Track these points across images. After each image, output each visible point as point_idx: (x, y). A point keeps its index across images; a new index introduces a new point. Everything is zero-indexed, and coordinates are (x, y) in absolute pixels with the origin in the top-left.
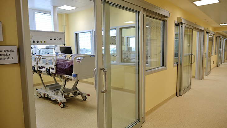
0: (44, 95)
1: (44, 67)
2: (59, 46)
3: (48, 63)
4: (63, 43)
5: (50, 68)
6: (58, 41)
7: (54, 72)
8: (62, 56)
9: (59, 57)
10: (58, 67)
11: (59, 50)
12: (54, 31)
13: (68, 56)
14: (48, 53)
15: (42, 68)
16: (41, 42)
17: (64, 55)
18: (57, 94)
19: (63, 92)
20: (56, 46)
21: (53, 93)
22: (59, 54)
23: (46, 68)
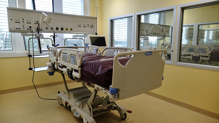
0: (66, 103)
1: (65, 67)
2: (89, 35)
3: (70, 61)
4: (95, 32)
5: (72, 69)
6: (89, 29)
7: (79, 77)
8: (92, 49)
9: (89, 50)
10: (85, 69)
11: (89, 41)
12: (83, 15)
13: (101, 49)
14: (74, 44)
15: (62, 67)
16: (67, 29)
17: (95, 48)
18: (83, 107)
19: (92, 106)
20: (85, 35)
21: (78, 104)
22: (89, 46)
23: (67, 68)
